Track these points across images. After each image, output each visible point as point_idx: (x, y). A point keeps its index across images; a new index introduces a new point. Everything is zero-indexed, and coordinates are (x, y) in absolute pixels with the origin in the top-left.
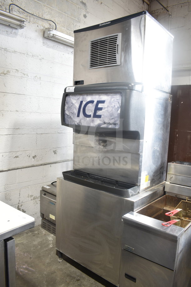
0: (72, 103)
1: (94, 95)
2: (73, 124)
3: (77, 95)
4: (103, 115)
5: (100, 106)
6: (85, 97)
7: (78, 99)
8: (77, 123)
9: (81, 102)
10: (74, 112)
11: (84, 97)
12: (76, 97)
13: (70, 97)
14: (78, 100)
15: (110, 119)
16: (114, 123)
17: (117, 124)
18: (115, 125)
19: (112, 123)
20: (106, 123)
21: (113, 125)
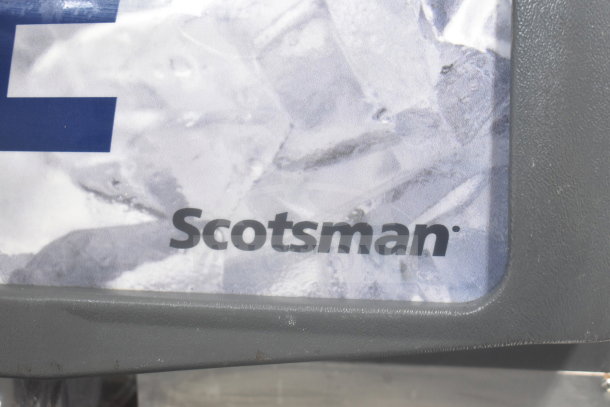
15: (293, 165)
16: (365, 229)
17: (430, 241)
18: (399, 249)
19: (328, 230)
20: (223, 234)
21: (364, 250)
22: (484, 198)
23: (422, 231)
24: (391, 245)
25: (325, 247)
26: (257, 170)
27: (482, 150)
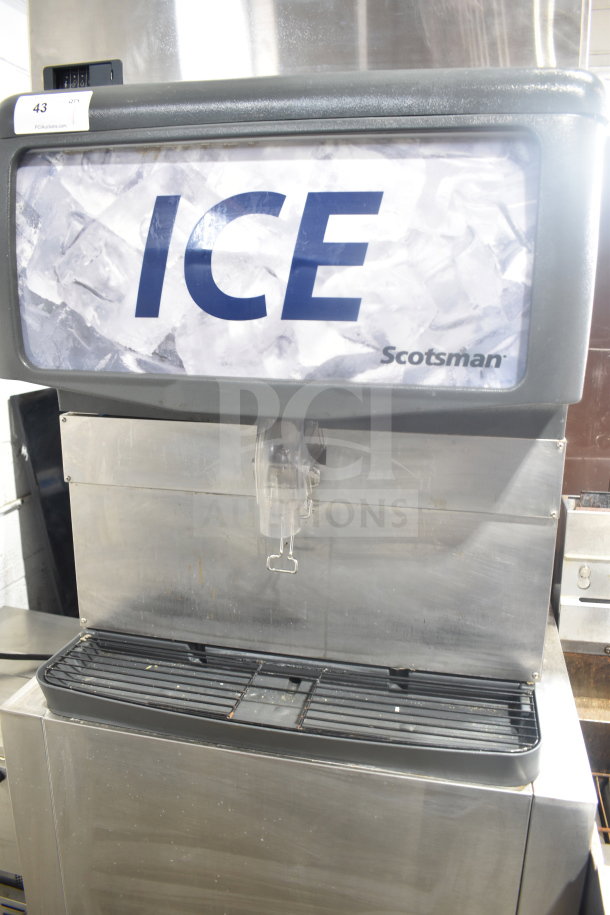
0: (80, 216)
1: (268, 151)
2: (101, 364)
3: (114, 157)
4: (377, 298)
5: (340, 229)
6: (196, 166)
7: (133, 183)
8: (140, 362)
9: (166, 207)
10: (105, 284)
11: (181, 165)
12: (111, 167)
13: (50, 173)
14: (131, 193)
15: (438, 328)
16: (467, 356)
17: (494, 361)
18: (480, 365)
19: (451, 356)
20: (404, 358)
21: (465, 365)
22: (517, 345)
23: (490, 357)
24: (477, 363)
25: (449, 363)
26: (422, 330)
27: (517, 324)
